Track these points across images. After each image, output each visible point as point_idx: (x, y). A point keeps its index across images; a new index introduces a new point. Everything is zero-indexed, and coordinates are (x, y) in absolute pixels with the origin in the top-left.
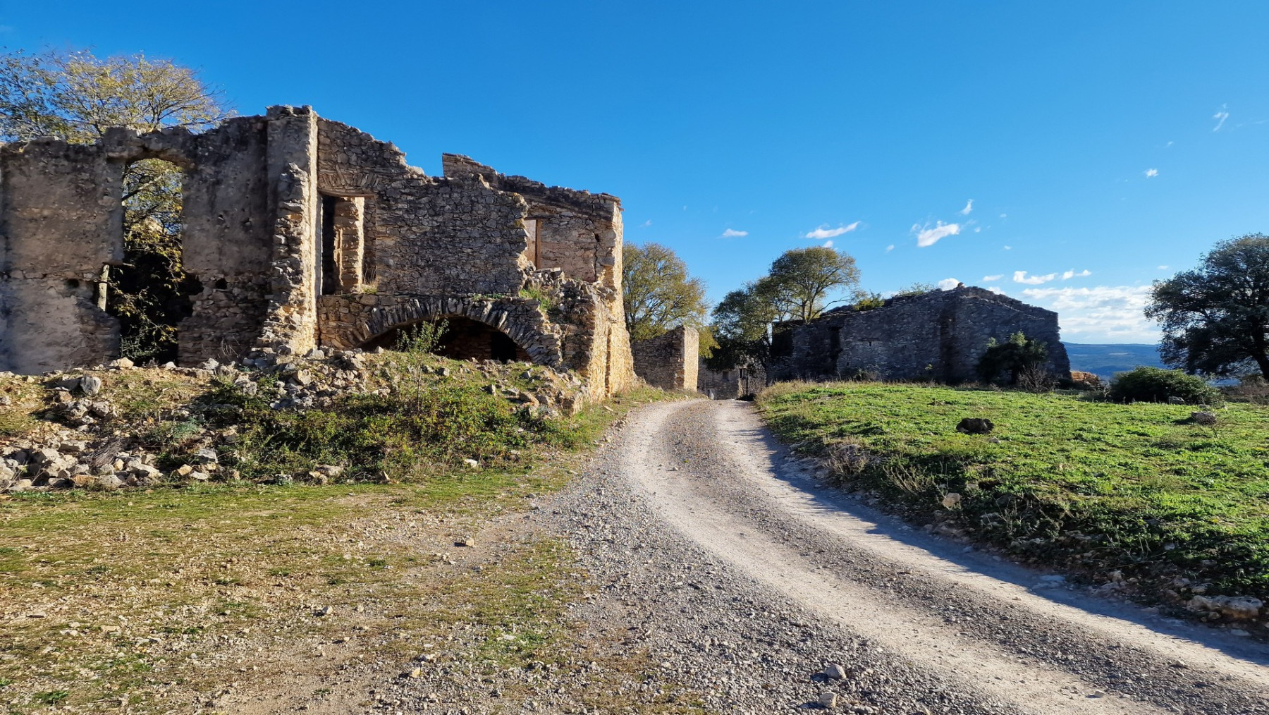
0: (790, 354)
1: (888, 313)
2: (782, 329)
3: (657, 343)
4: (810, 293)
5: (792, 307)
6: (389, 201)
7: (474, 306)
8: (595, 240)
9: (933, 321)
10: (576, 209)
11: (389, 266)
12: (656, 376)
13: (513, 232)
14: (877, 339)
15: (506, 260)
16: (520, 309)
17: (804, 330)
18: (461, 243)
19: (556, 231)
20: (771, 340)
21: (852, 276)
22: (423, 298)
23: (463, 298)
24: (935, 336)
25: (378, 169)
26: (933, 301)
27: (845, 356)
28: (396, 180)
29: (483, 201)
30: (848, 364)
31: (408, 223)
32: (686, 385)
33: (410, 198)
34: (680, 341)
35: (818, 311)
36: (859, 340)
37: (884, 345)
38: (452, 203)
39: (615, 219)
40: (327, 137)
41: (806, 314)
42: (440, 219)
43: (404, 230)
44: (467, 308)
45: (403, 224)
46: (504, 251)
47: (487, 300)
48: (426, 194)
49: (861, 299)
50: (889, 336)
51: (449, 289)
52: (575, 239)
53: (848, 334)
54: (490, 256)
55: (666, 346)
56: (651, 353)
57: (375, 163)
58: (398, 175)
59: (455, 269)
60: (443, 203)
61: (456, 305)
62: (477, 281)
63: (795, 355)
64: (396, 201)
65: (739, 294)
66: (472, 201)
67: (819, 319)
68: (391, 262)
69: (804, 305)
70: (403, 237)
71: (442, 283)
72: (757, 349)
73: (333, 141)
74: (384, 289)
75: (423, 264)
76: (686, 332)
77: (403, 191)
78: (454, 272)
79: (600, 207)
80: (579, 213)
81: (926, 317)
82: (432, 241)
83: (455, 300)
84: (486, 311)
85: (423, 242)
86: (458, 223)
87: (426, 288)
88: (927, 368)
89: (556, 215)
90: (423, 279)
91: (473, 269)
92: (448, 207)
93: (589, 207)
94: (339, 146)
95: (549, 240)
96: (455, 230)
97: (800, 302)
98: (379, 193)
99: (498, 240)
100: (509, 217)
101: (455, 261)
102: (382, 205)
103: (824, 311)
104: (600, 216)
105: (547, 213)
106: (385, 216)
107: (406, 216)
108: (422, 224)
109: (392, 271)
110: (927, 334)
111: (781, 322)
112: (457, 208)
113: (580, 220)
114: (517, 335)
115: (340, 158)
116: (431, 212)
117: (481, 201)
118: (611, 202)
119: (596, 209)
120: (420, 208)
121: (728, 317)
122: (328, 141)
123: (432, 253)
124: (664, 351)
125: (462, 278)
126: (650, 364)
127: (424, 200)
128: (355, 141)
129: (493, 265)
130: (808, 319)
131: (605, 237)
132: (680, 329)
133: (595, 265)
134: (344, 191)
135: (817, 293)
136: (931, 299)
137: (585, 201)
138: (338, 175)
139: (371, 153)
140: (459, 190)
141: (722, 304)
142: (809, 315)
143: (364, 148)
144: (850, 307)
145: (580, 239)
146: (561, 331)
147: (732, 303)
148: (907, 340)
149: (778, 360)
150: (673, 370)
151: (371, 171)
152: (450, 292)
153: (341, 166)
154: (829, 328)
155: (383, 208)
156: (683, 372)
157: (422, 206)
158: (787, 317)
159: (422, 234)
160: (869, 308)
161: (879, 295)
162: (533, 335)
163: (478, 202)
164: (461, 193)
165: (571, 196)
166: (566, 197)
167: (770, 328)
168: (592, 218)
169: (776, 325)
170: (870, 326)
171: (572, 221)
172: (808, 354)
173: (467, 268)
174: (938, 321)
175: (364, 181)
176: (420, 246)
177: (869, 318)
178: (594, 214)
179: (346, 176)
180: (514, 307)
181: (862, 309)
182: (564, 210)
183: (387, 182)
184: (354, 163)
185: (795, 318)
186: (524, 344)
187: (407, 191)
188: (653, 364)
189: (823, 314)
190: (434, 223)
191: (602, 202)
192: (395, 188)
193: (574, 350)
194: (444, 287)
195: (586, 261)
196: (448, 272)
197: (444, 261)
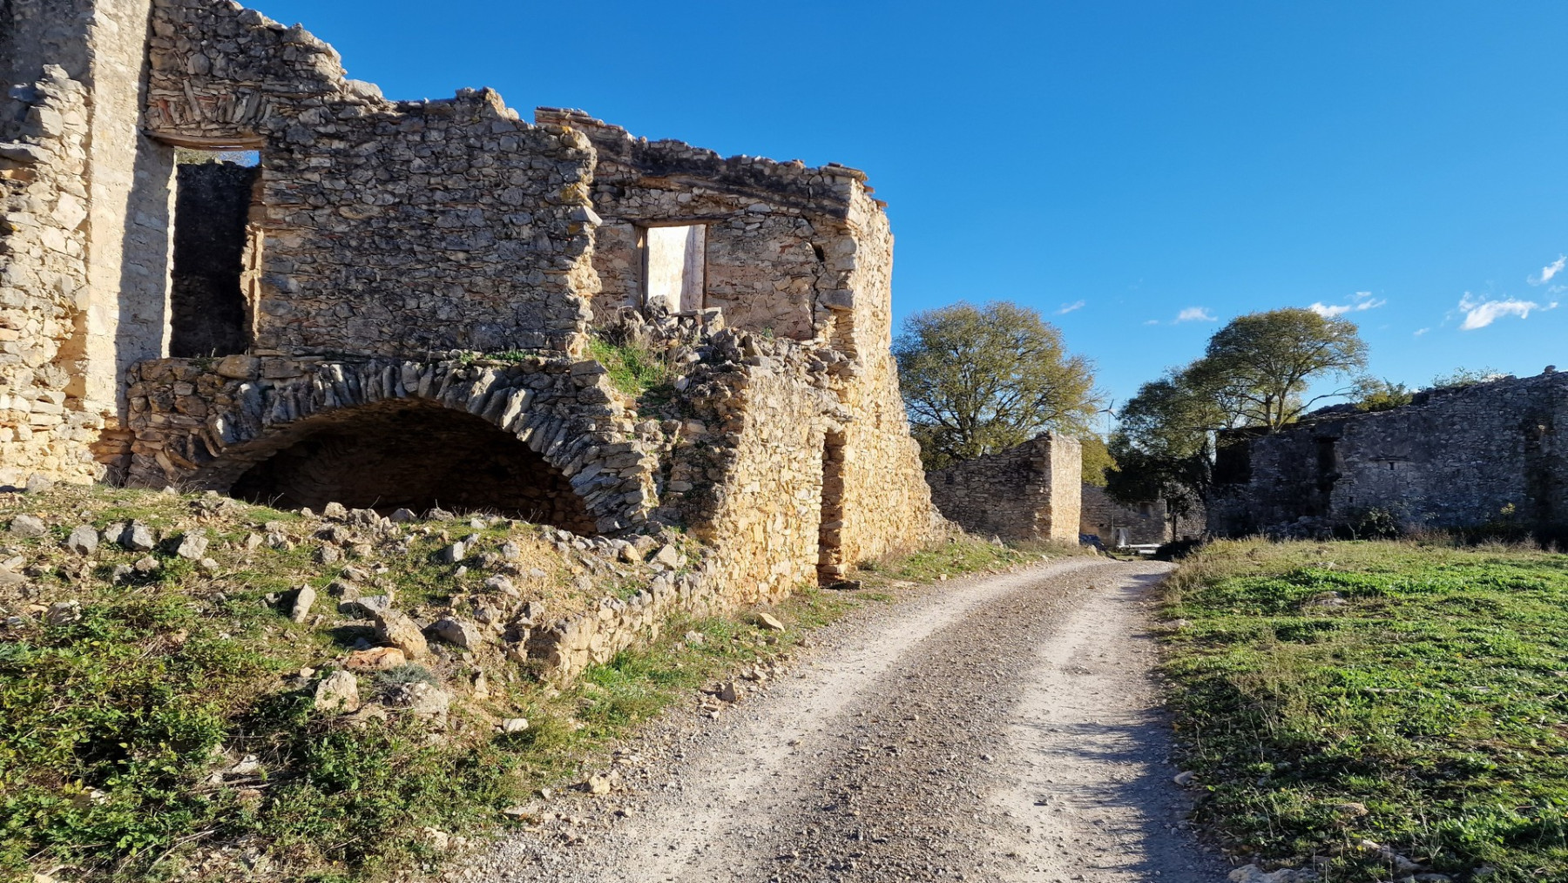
0: (1246, 480)
1: (1424, 414)
2: (1230, 442)
3: (1004, 461)
4: (1278, 383)
5: (1250, 405)
6: (291, 152)
7: (455, 379)
8: (814, 259)
9: (1511, 428)
10: (777, 198)
11: (287, 293)
12: (1003, 515)
13: (559, 214)
14: (1406, 459)
15: (541, 277)
16: (559, 384)
17: (1271, 442)
18: (443, 239)
19: (737, 242)
20: (1213, 457)
21: (1352, 354)
22: (353, 363)
23: (436, 361)
24: (1514, 453)
25: (269, 83)
26: (1509, 395)
27: (1346, 487)
28: (308, 107)
29: (493, 145)
30: (1351, 500)
31: (333, 198)
32: (1056, 532)
33: (337, 145)
34: (1044, 457)
35: (1295, 412)
36: (1371, 460)
37: (1418, 469)
38: (427, 153)
39: (853, 215)
40: (170, 21)
41: (1273, 417)
42: (400, 188)
43: (322, 216)
44: (440, 384)
45: (320, 201)
46: (539, 256)
47: (484, 366)
48: (371, 136)
49: (1372, 392)
50: (1429, 452)
51: (412, 342)
52: (774, 257)
53: (1351, 449)
54: (507, 267)
55: (1019, 466)
56: (994, 477)
57: (265, 71)
58: (311, 95)
59: (427, 297)
60: (408, 154)
61: (418, 377)
62: (474, 324)
63: (1254, 482)
64: (306, 152)
65: (1162, 386)
66: (469, 147)
67: (1296, 425)
68: (293, 284)
69: (1268, 402)
70: (320, 230)
71: (399, 327)
72: (1192, 470)
73: (180, 29)
74: (273, 342)
75: (360, 288)
76: (1053, 443)
77: (322, 129)
78: (427, 303)
79: (824, 192)
80: (782, 204)
81: (1496, 423)
82: (379, 236)
83: (418, 366)
84: (478, 390)
85: (362, 240)
86: (438, 195)
87: (365, 339)
88: (1504, 510)
89: (737, 212)
90: (359, 321)
91: (467, 298)
92: (417, 162)
93: (802, 192)
94: (190, 39)
95: (723, 261)
96: (431, 212)
97: (1262, 398)
98: (271, 137)
99: (526, 232)
100: (551, 180)
101: (429, 281)
102: (276, 162)
103: (1304, 413)
104: (823, 208)
105: (723, 210)
106: (283, 185)
107: (327, 184)
108: (361, 200)
109: (294, 304)
110: (1499, 452)
111: (1229, 428)
112: (437, 165)
113: (784, 219)
114: (550, 443)
115: (193, 64)
116: (382, 175)
117: (488, 145)
118: (844, 180)
119: (816, 195)
120: (357, 166)
121: (1143, 421)
122: (170, 30)
123: (383, 265)
124: (1015, 475)
125: (443, 316)
126: (993, 495)
127: (369, 147)
128: (226, 28)
129: (514, 287)
130: (1276, 424)
131: (834, 250)
132: (1044, 438)
133: (813, 307)
134: (199, 133)
135: (1291, 382)
136: (1506, 391)
137: (794, 182)
138: (187, 102)
139: (258, 51)
140: (443, 125)
141: (1133, 402)
142: (1279, 418)
143: (242, 41)
144: (1349, 407)
145: (784, 257)
146: (661, 436)
147: (1148, 399)
148: (1460, 461)
149: (1226, 489)
150: (1032, 507)
151: (258, 89)
152: (413, 347)
153: (193, 81)
154: (1315, 440)
155: (279, 169)
156: (1049, 510)
157: (363, 161)
158: (1240, 422)
159: (363, 222)
160: (1384, 407)
161: (1401, 386)
162: (587, 445)
163: (481, 148)
164: (447, 131)
165: (767, 172)
166: (758, 175)
167: (1212, 437)
168: (807, 213)
169: (1222, 434)
170: (1392, 435)
171: (769, 222)
172: (1279, 481)
173: (457, 294)
174: (1520, 427)
175: (240, 112)
176: (356, 249)
177: (1388, 422)
178: (812, 205)
179: (203, 103)
180: (547, 379)
181: (1373, 409)
182: (752, 201)
183: (289, 111)
184: (220, 74)
185: (1255, 423)
186: (564, 465)
187: (331, 129)
188: (998, 496)
189: (1303, 417)
190: (387, 197)
191: (828, 180)
192: (305, 125)
193: (691, 478)
194: (401, 337)
195: (794, 299)
196: (412, 303)
197: (405, 279)
